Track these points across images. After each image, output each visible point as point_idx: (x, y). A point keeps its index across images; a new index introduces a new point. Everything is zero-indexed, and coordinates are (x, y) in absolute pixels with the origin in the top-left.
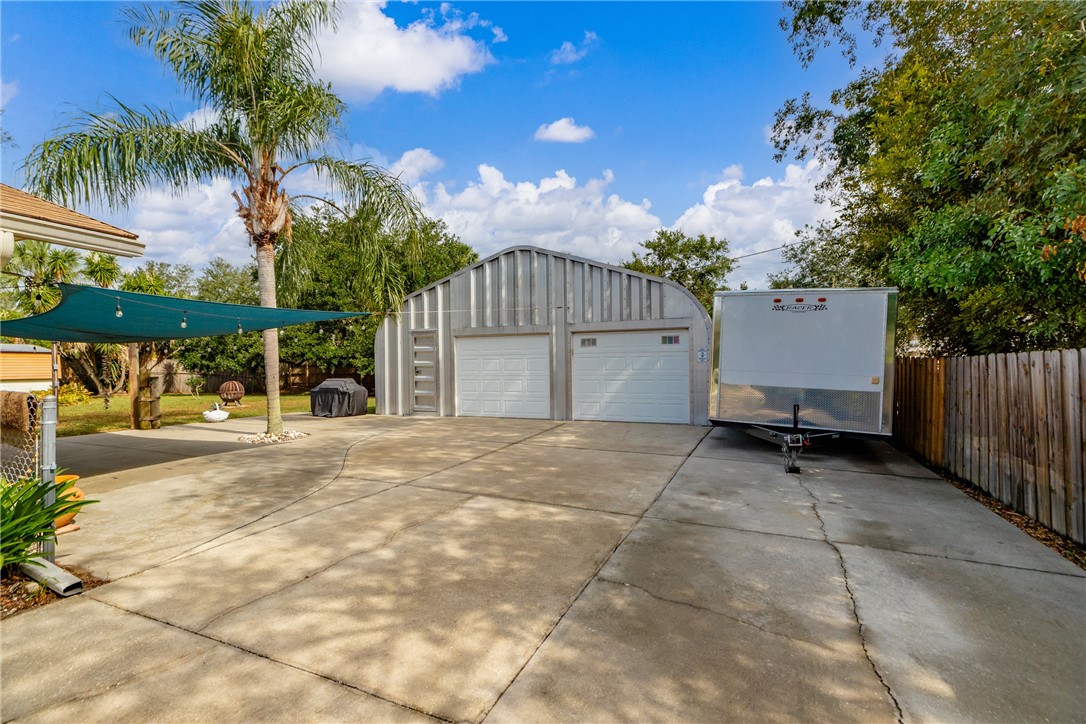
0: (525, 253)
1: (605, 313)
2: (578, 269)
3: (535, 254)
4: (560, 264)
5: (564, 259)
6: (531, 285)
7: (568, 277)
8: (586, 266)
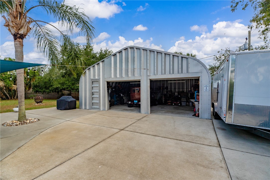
0: (131, 49)
1: (163, 71)
2: (152, 54)
3: (135, 49)
4: (145, 52)
5: (147, 50)
6: (134, 61)
7: (148, 57)
8: (156, 53)
